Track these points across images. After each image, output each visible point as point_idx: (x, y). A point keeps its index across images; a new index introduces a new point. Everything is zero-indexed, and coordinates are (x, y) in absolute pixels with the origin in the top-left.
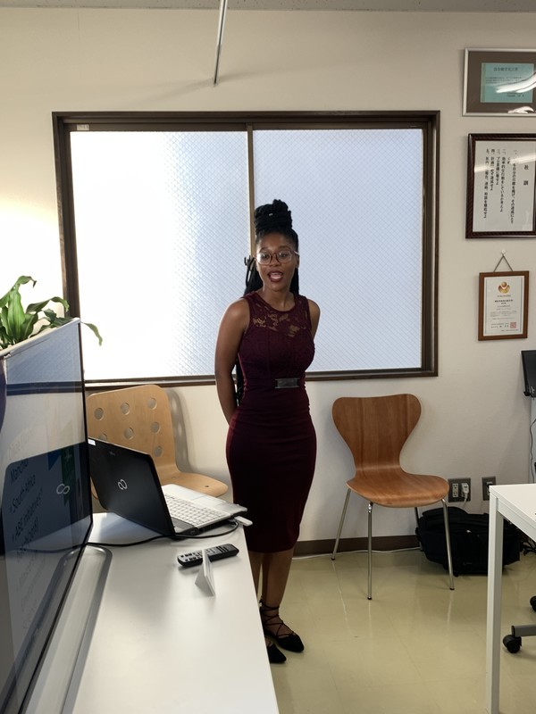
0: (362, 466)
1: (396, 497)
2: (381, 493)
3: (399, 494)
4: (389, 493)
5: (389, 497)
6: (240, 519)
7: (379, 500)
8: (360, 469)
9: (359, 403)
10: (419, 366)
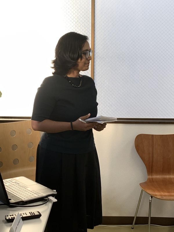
0: (152, 175)
1: (167, 194)
2: (159, 191)
3: (169, 192)
4: (163, 191)
5: (162, 194)
6: (51, 198)
7: (156, 195)
8: (150, 177)
9: (152, 138)
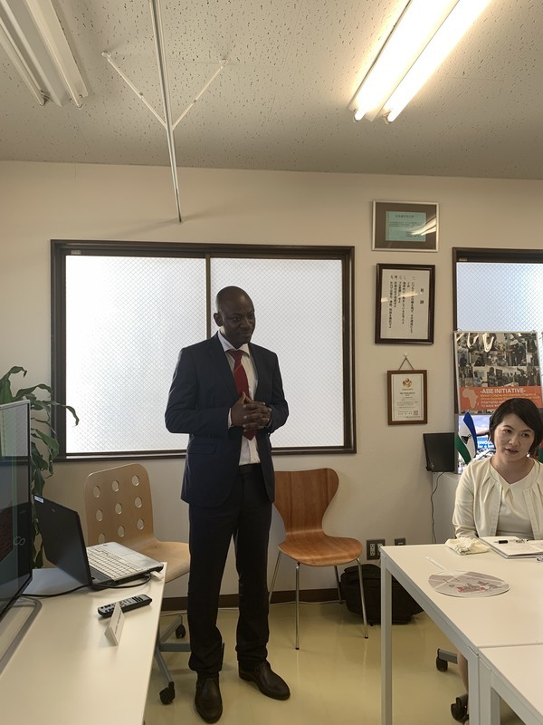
0: (291, 530)
1: (319, 557)
2: (307, 554)
3: (321, 554)
4: (313, 554)
5: (314, 557)
6: (156, 574)
7: (305, 560)
8: (289, 533)
9: (288, 475)
10: (342, 444)
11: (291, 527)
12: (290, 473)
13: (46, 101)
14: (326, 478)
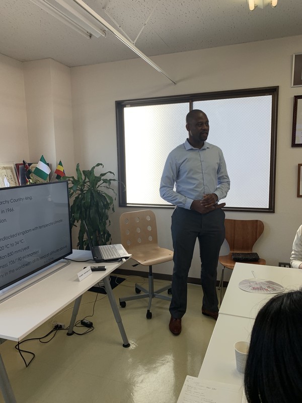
0: (233, 251)
5: (232, 265)
7: (227, 266)
9: (234, 222)
10: (268, 207)
11: (233, 249)
12: (235, 220)
13: (90, 37)
14: (257, 226)
